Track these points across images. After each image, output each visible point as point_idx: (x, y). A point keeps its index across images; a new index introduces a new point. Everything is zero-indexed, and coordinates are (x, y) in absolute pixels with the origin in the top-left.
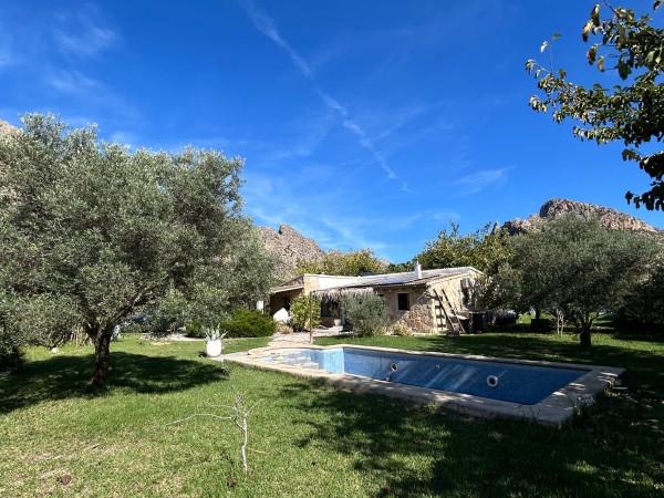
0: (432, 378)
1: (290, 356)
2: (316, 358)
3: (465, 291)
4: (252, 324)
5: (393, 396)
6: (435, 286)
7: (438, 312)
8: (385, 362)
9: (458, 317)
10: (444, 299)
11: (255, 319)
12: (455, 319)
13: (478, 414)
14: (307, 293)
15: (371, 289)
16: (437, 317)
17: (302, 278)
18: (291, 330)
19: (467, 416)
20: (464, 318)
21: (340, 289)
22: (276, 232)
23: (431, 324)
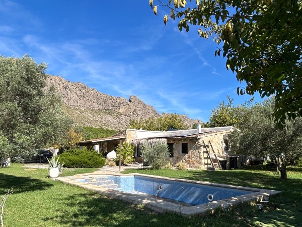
0: (179, 195)
1: (100, 179)
2: (117, 180)
3: (226, 142)
4: (89, 160)
5: (125, 200)
6: (204, 139)
7: (206, 155)
8: (156, 184)
9: (218, 158)
10: (210, 147)
11: (92, 156)
12: (215, 161)
13: (158, 210)
14: (128, 141)
15: (165, 140)
16: (205, 158)
17: (125, 131)
18: (114, 164)
19: (152, 211)
20: (222, 159)
21: (148, 139)
22: (127, 101)
23: (200, 163)
